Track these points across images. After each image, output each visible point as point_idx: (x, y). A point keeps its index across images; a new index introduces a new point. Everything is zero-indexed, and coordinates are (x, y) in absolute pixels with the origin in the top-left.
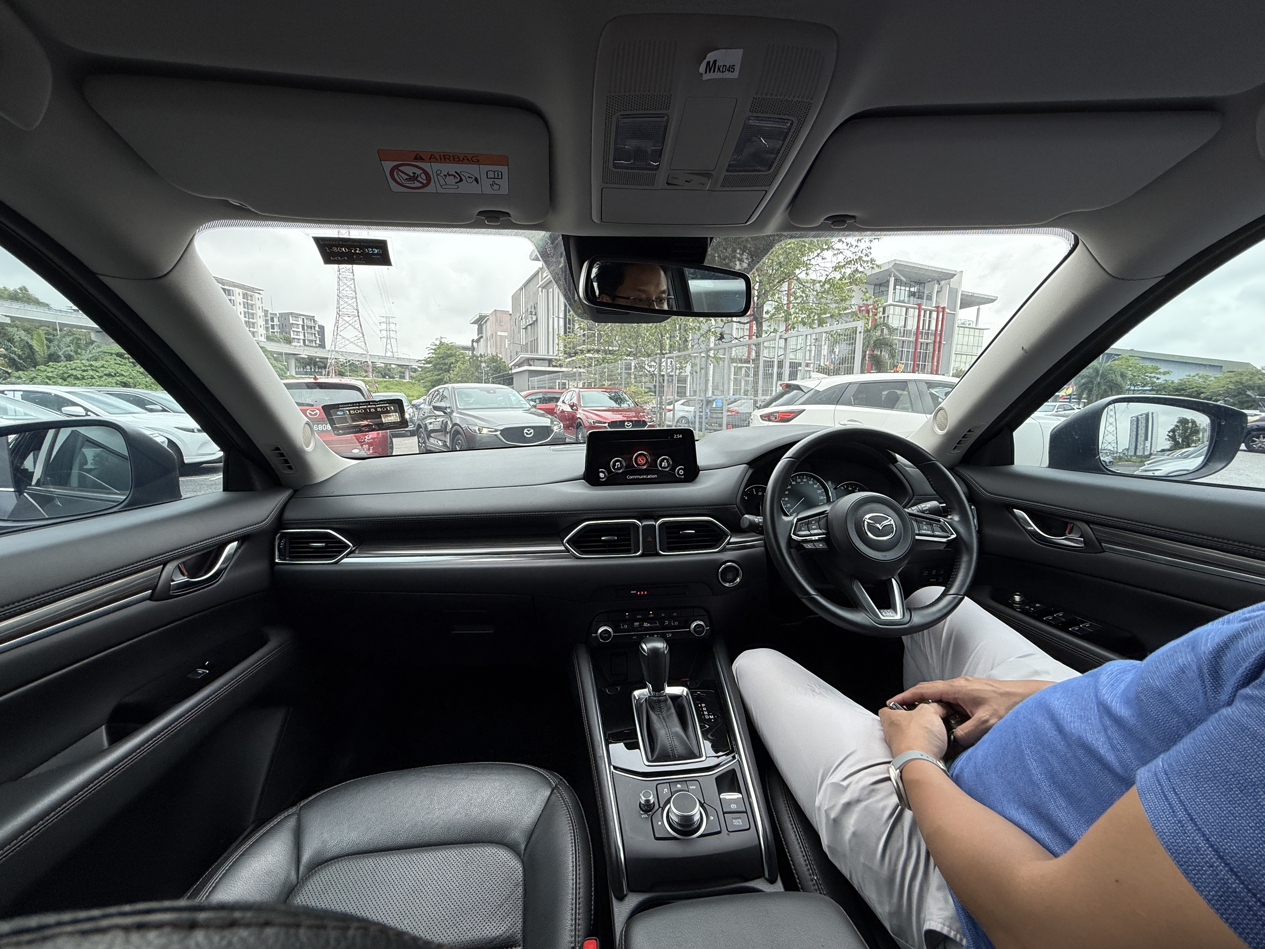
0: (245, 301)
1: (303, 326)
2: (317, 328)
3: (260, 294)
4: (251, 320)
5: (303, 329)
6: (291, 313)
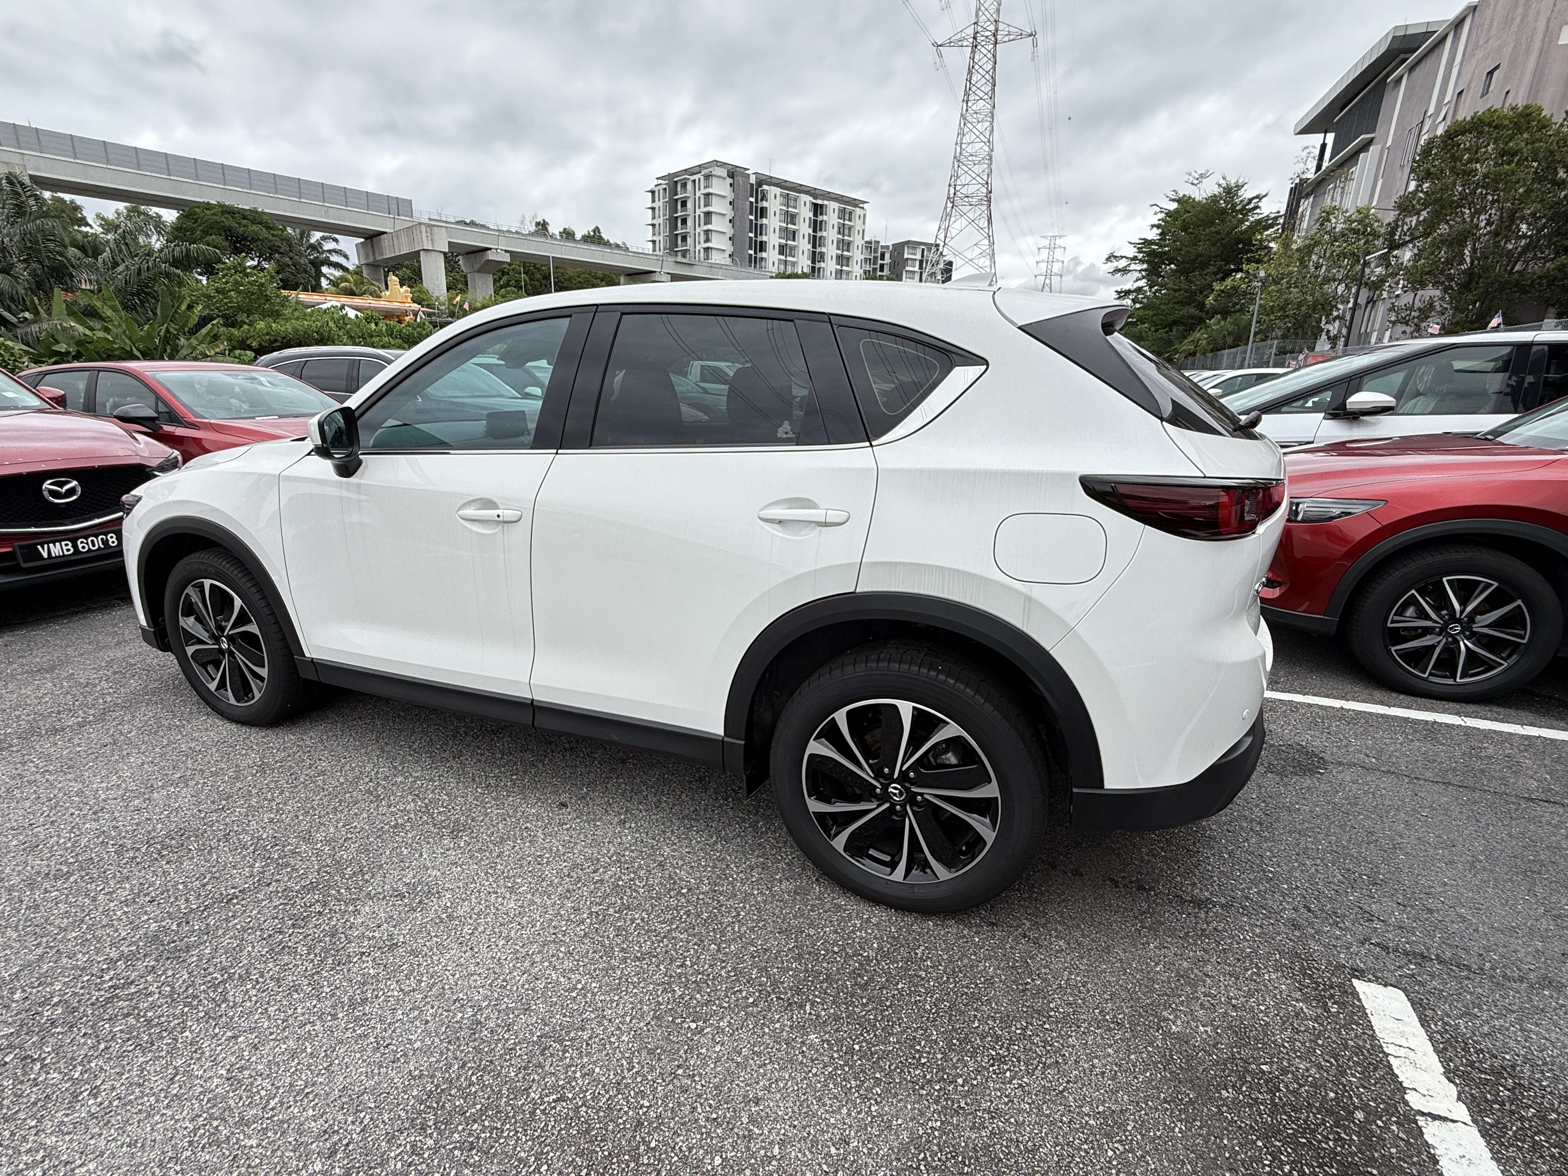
0: (841, 221)
1: (921, 262)
2: (941, 266)
3: (863, 208)
4: (845, 253)
5: (921, 267)
6: (908, 242)
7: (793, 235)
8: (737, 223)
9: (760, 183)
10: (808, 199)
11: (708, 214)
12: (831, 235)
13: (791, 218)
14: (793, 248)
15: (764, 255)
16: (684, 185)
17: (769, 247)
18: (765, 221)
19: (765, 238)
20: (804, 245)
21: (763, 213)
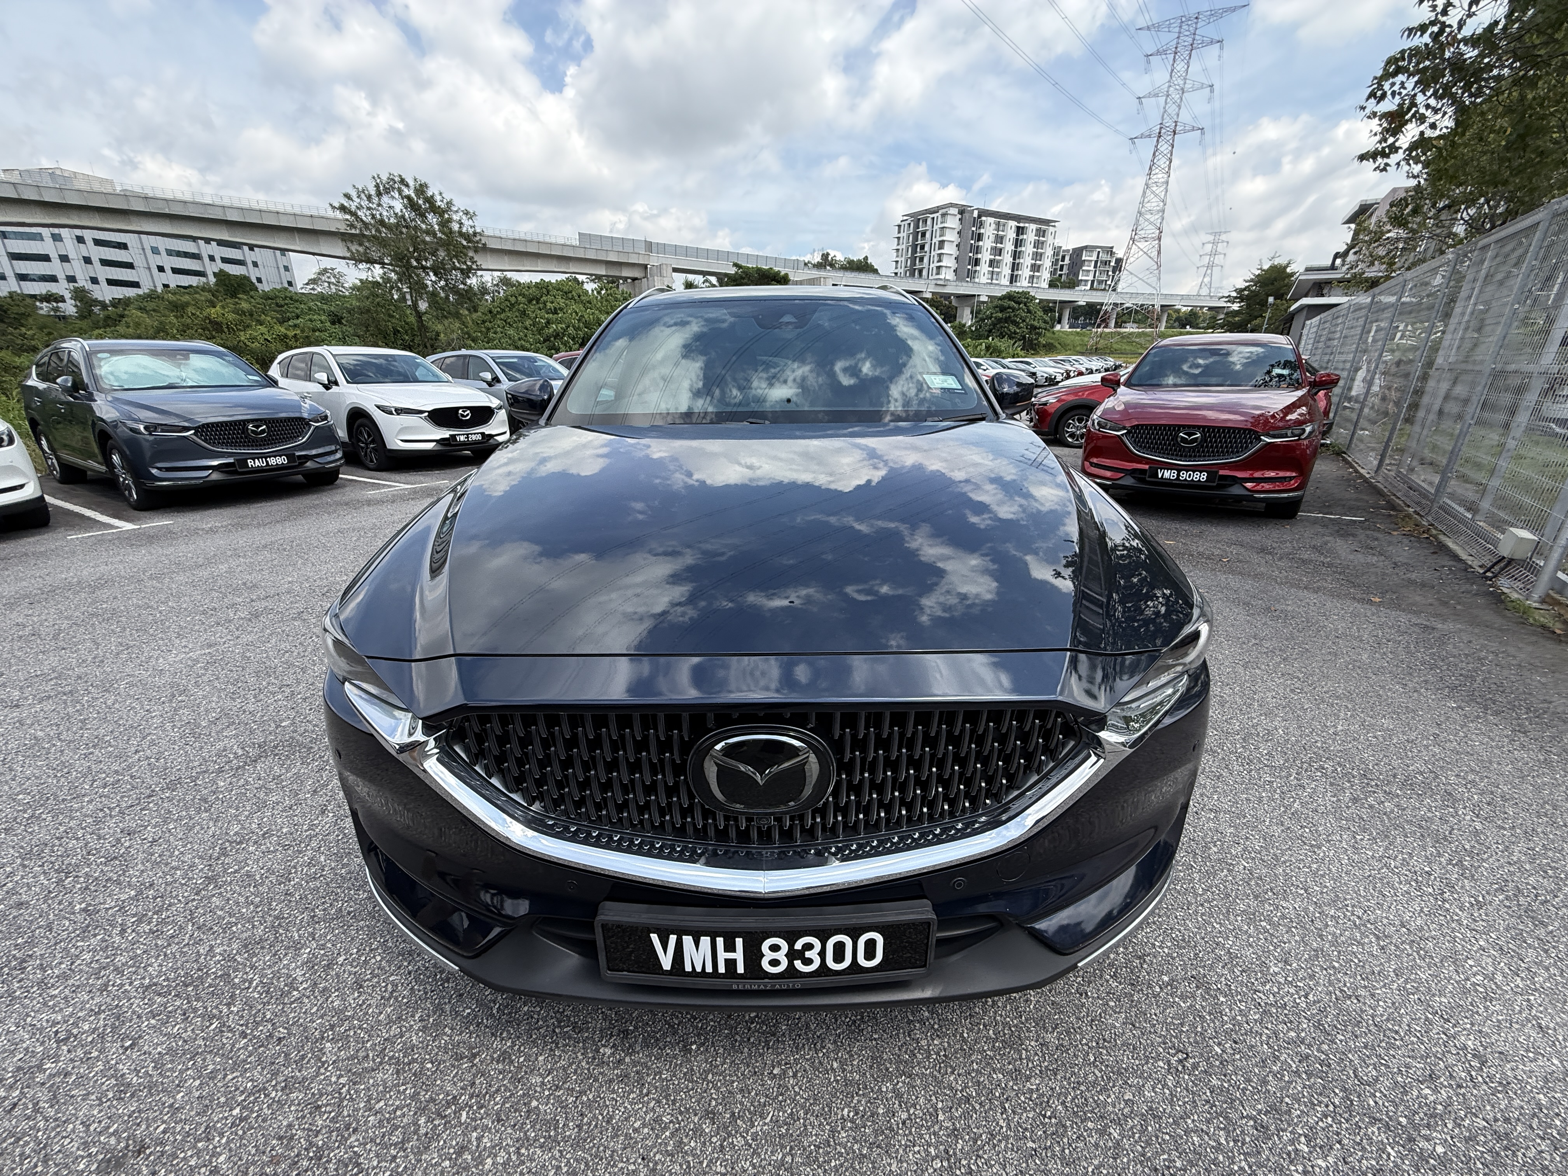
0: (1037, 238)
1: (1096, 262)
2: (1113, 264)
3: (1054, 226)
4: (1038, 262)
5: (1095, 267)
6: (1086, 247)
7: (1000, 252)
8: (962, 247)
9: (979, 216)
10: (1013, 224)
11: (942, 243)
12: (1028, 249)
13: (999, 239)
14: (999, 262)
15: (978, 268)
16: (925, 221)
17: (982, 262)
18: (981, 243)
19: (979, 256)
20: (1007, 259)
21: (980, 237)
